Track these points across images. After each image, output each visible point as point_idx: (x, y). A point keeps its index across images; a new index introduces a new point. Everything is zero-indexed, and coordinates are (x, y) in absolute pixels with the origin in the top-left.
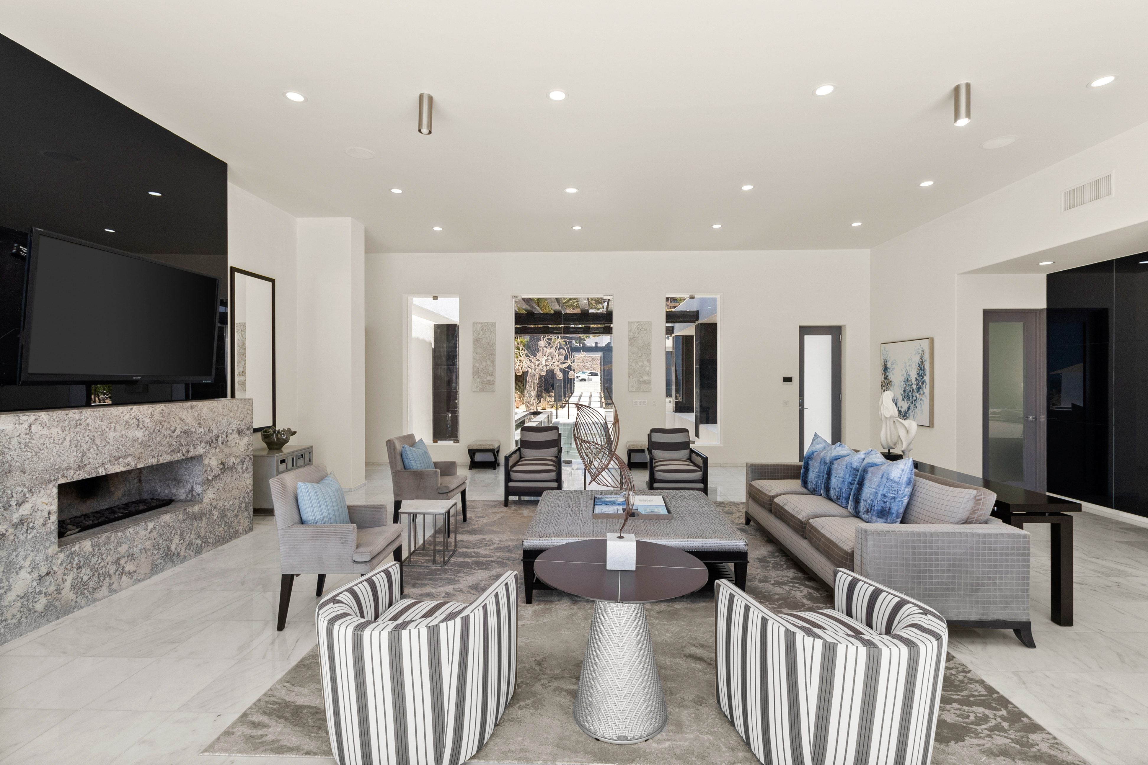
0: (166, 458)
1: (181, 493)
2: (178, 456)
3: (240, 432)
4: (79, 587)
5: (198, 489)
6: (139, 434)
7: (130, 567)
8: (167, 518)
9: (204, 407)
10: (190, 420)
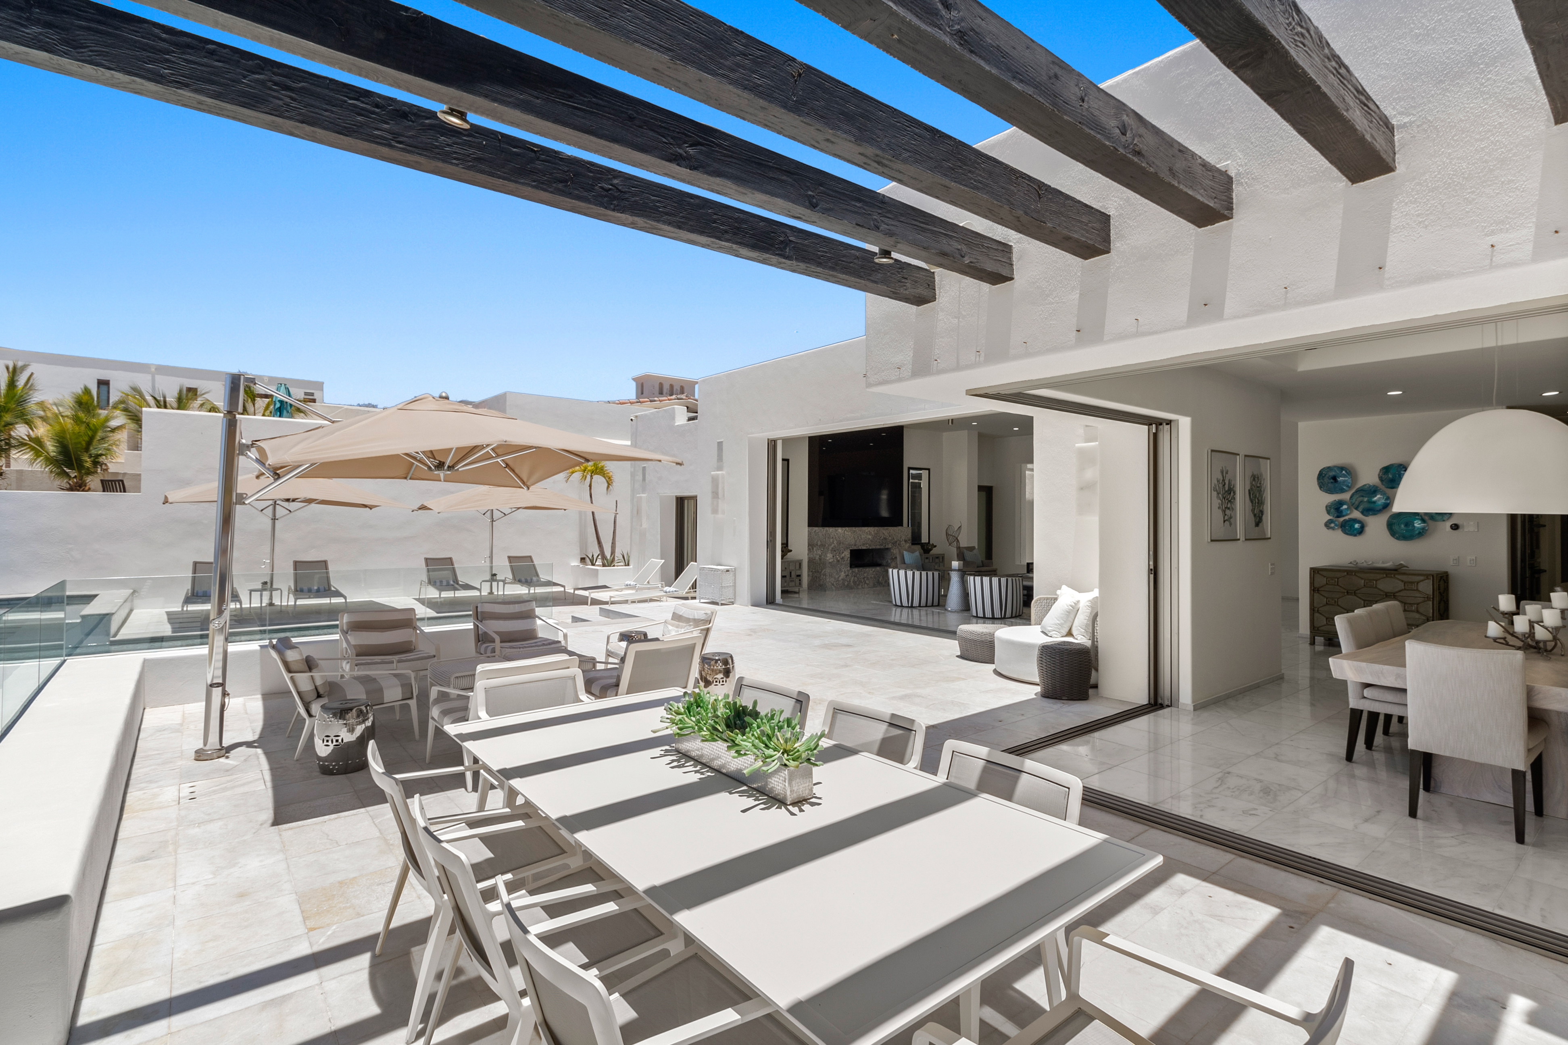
0: (878, 547)
1: (884, 563)
2: (882, 547)
3: (905, 541)
4: (854, 582)
5: (889, 561)
6: (870, 537)
7: (867, 582)
8: (878, 568)
9: (891, 530)
10: (886, 534)
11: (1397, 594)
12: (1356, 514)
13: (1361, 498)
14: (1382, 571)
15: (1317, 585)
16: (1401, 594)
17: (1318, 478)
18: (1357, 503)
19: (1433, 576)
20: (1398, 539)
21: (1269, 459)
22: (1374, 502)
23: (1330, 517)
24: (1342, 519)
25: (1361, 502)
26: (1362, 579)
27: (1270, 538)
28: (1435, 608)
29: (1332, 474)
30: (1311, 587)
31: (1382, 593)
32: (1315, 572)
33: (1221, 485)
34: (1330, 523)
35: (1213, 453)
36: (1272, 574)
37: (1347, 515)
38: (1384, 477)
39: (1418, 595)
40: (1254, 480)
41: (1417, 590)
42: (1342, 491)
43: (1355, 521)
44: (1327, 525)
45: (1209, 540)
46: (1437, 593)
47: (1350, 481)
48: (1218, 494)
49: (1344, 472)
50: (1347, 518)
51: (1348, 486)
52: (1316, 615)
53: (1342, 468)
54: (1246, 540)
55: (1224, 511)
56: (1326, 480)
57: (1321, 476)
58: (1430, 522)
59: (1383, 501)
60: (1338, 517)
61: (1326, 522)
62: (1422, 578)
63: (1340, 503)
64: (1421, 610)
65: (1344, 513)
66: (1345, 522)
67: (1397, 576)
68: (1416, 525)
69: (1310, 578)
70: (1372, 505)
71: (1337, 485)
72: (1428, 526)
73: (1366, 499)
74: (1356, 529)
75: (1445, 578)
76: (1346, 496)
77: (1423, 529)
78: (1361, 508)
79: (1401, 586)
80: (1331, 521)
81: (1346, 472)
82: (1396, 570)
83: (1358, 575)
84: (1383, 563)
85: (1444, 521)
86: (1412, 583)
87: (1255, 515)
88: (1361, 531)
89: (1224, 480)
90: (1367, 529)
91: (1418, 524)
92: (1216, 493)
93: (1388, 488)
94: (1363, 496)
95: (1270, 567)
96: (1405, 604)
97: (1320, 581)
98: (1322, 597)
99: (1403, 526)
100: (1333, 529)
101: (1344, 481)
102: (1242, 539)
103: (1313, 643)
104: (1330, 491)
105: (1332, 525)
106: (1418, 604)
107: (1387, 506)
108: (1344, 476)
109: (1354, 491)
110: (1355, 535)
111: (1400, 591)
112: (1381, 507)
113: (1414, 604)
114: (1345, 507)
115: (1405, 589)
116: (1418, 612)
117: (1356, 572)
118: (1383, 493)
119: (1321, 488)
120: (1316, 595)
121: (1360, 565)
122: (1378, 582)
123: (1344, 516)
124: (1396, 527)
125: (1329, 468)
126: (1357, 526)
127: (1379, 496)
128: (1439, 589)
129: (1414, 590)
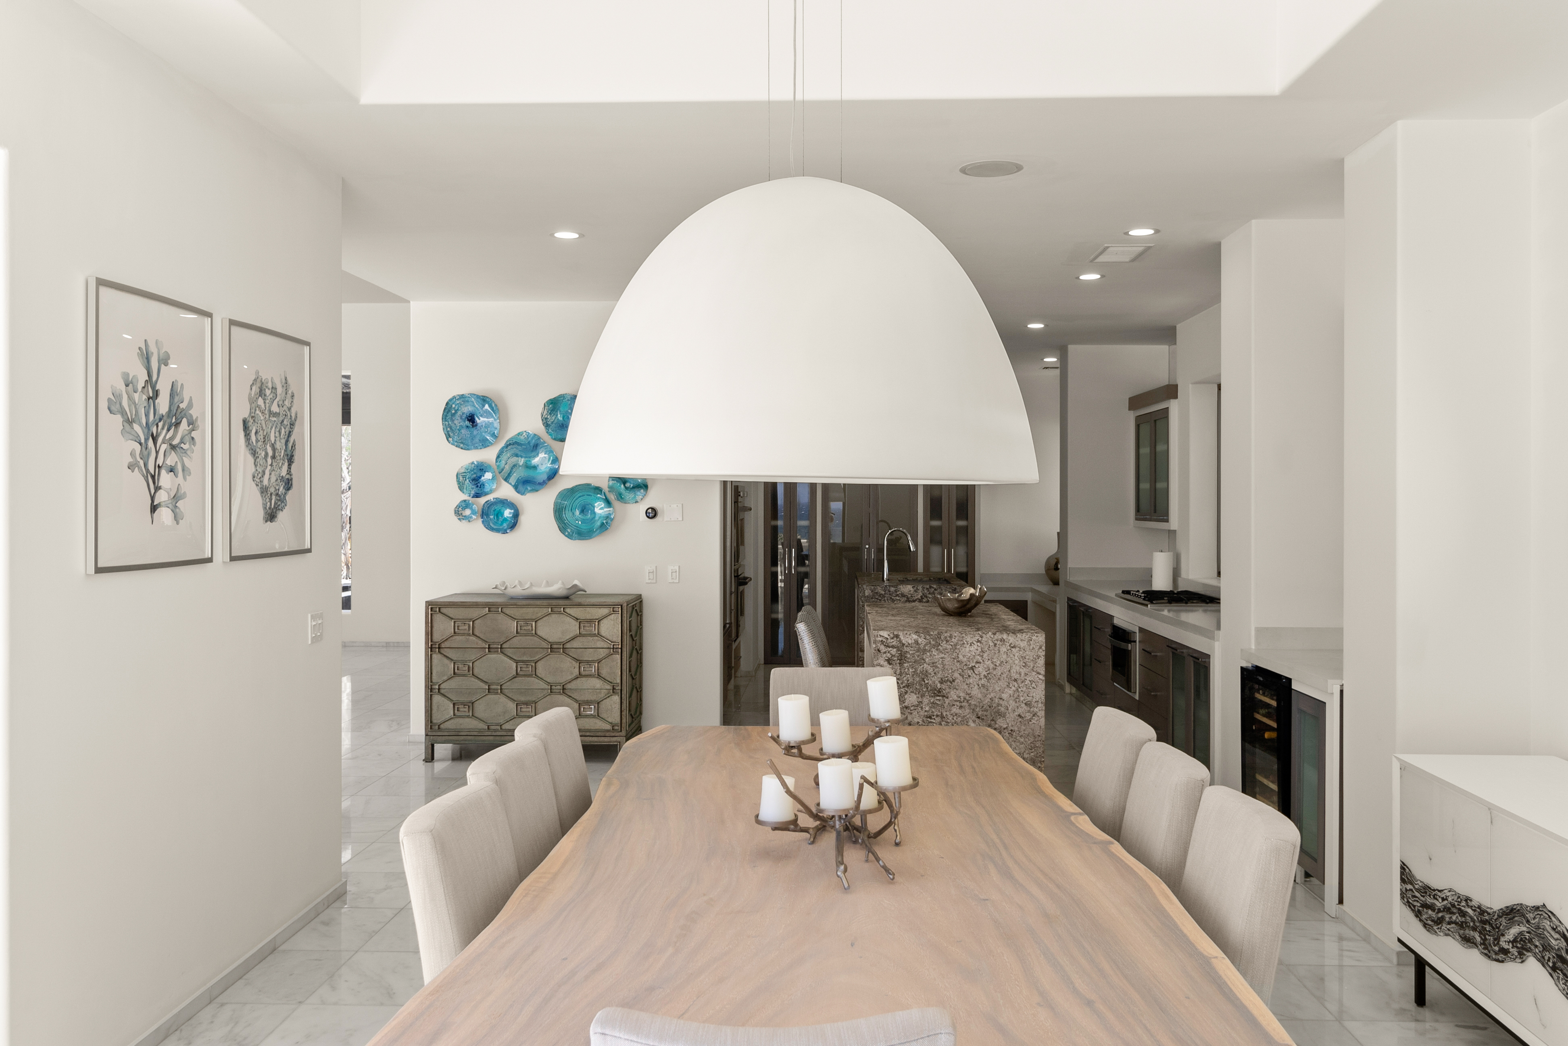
11: (568, 646)
12: (506, 491)
13: (514, 459)
14: (545, 602)
15: (437, 637)
16: (575, 644)
17: (444, 418)
18: (507, 468)
19: (622, 606)
20: (570, 537)
21: (308, 344)
22: (535, 467)
23: (465, 497)
24: (482, 500)
25: (514, 466)
26: (514, 619)
27: (309, 551)
28: (624, 667)
29: (467, 409)
30: (427, 643)
31: (545, 645)
32: (434, 609)
33: (140, 398)
34: (464, 509)
35: (103, 290)
36: (316, 639)
37: (491, 491)
38: (551, 419)
39: (600, 644)
40: (261, 393)
41: (599, 634)
42: (484, 444)
43: (504, 503)
44: (459, 512)
45: (91, 569)
46: (627, 639)
47: (496, 424)
48: (129, 422)
49: (487, 407)
50: (490, 497)
51: (493, 435)
52: (437, 698)
53: (484, 400)
54: (233, 559)
55: (153, 478)
56: (458, 422)
57: (449, 412)
58: (617, 504)
59: (549, 465)
60: (477, 496)
61: (458, 507)
62: (605, 611)
63: (481, 468)
64: (604, 672)
65: (487, 488)
66: (489, 505)
67: (568, 610)
68: (597, 510)
69: (427, 623)
70: (531, 473)
71: (475, 432)
72: (614, 511)
73: (521, 461)
74: (505, 520)
75: (637, 608)
76: (488, 455)
77: (607, 517)
78: (513, 480)
79: (573, 628)
80: (465, 505)
81: (490, 406)
82: (567, 598)
83: (506, 611)
84: (548, 584)
85: (637, 502)
86: (590, 621)
87: (264, 490)
88: (514, 524)
89: (150, 382)
90: (523, 519)
91: (600, 509)
92: (119, 418)
93: (555, 439)
94: (517, 456)
95: (310, 623)
96: (580, 662)
97: (444, 627)
98: (446, 661)
99: (577, 512)
100: (468, 519)
101: (488, 425)
102: (221, 555)
103: (430, 757)
104: (464, 445)
105: (468, 512)
106: (599, 662)
107: (553, 474)
108: (487, 414)
109: (502, 444)
110: (505, 532)
111: (573, 639)
112: (545, 477)
113: (594, 661)
114: (488, 476)
115: (580, 635)
116: (599, 676)
117: (503, 606)
118: (550, 451)
119: (448, 436)
120: (436, 657)
121: (511, 591)
122: (540, 623)
123: (486, 494)
124: (567, 515)
125: (462, 396)
126: (508, 513)
127: (542, 455)
128: (630, 631)
129: (594, 635)
